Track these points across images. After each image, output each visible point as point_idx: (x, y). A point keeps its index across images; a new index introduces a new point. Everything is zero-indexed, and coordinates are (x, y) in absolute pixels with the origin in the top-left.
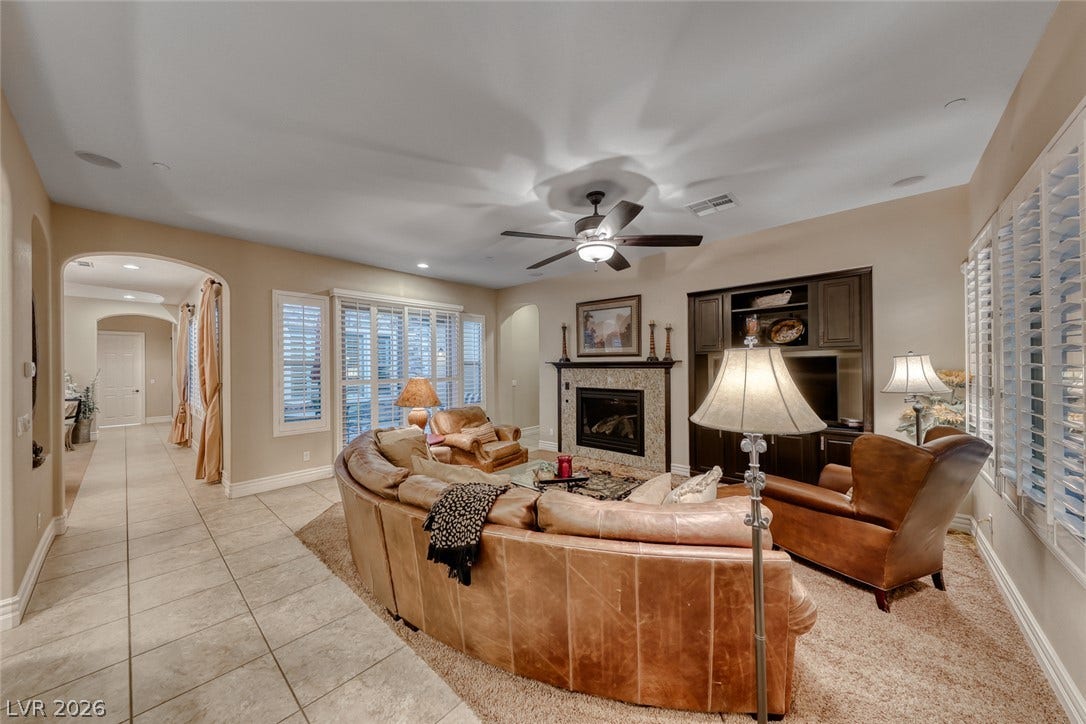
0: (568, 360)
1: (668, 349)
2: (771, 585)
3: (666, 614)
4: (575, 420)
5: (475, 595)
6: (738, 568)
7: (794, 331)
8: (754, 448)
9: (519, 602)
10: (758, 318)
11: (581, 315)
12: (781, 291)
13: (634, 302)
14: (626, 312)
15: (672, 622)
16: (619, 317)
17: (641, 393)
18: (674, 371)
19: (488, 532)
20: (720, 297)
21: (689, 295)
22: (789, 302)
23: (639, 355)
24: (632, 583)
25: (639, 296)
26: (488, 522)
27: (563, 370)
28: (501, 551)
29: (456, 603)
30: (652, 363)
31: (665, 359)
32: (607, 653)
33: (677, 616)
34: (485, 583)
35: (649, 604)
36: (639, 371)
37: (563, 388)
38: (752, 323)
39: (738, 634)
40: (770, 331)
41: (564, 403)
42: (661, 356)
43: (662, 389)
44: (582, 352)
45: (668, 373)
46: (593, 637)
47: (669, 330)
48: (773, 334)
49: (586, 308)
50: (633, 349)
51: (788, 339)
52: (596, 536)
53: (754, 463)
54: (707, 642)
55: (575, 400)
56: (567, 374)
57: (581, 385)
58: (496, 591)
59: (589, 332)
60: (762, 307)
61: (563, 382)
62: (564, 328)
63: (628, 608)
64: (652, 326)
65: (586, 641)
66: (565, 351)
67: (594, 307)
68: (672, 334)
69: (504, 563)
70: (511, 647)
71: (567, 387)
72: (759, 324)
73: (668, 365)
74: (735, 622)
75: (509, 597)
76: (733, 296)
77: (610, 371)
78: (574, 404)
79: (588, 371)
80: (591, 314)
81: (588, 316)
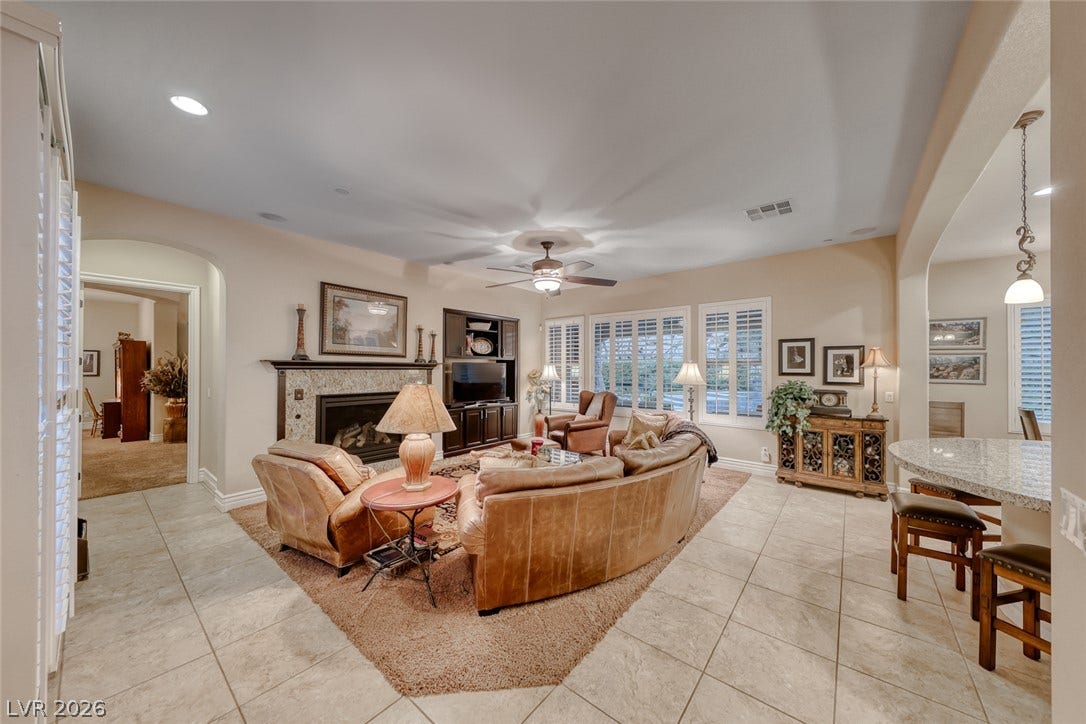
0: (303, 357)
1: (433, 353)
10: (473, 336)
11: (329, 300)
13: (401, 303)
20: (461, 317)
21: (444, 310)
23: (405, 356)
25: (406, 298)
27: (289, 372)
30: (420, 364)
31: (430, 361)
37: (290, 400)
38: (469, 339)
41: (292, 420)
44: (328, 347)
45: (429, 374)
47: (434, 336)
49: (338, 292)
50: (399, 349)
55: (314, 413)
56: (295, 379)
57: (326, 391)
59: (341, 323)
61: (288, 389)
62: (300, 312)
64: (421, 331)
66: (300, 344)
67: (350, 294)
71: (299, 395)
76: (467, 318)
77: (371, 373)
78: (313, 419)
79: (336, 373)
80: (347, 301)
81: (339, 304)
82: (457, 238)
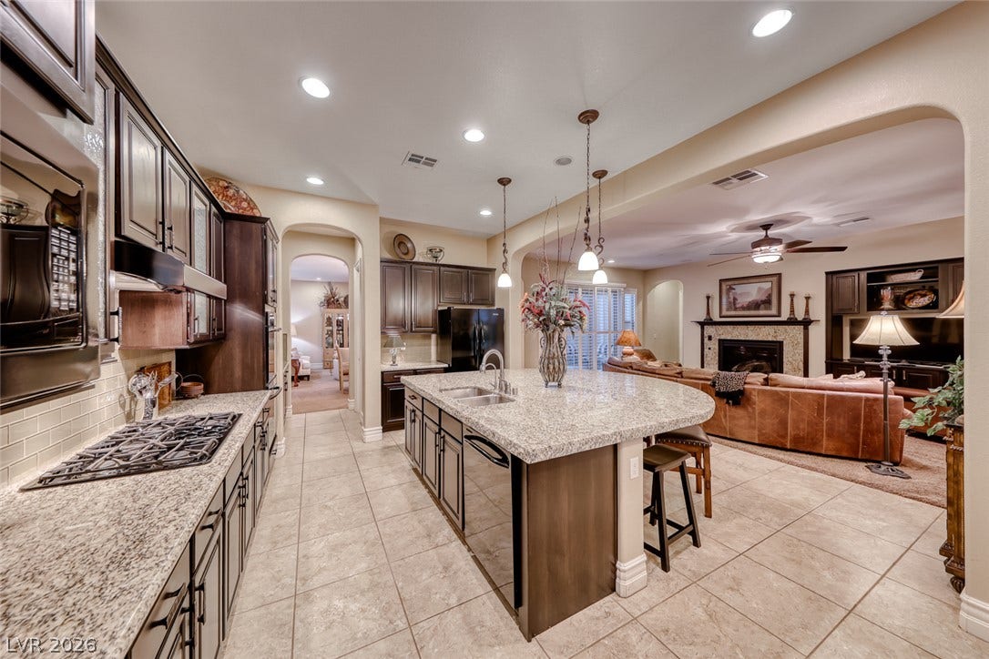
0: (711, 320)
1: (807, 312)
2: (892, 407)
3: (839, 416)
4: (717, 362)
5: (739, 412)
6: (876, 400)
7: (926, 298)
8: (885, 352)
9: (763, 413)
10: (892, 289)
11: (724, 287)
12: (914, 270)
13: (775, 279)
14: (767, 286)
15: (842, 421)
16: (760, 289)
17: (781, 343)
18: (811, 327)
19: (746, 386)
20: (856, 274)
21: (827, 273)
22: (921, 278)
23: (779, 316)
24: (823, 404)
25: (780, 275)
26: (745, 383)
27: (705, 327)
28: (755, 393)
29: (725, 416)
30: (792, 322)
31: (804, 319)
32: (808, 433)
33: (844, 418)
34: (744, 407)
35: (830, 413)
36: (780, 327)
37: (706, 340)
38: (887, 294)
39: (875, 426)
40: (904, 299)
41: (706, 350)
42: (800, 316)
43: (802, 341)
44: (724, 313)
45: (806, 329)
46: (801, 427)
47: (808, 298)
48: (906, 301)
49: (730, 283)
50: (774, 311)
51: (920, 305)
52: (803, 388)
53: (885, 358)
54: (859, 428)
55: (717, 348)
56: (709, 330)
57: (723, 337)
58: (750, 409)
59: (732, 300)
60: (895, 282)
61: (706, 335)
62: (708, 298)
63: (820, 414)
64: (792, 296)
65: (798, 428)
66: (708, 313)
67: (736, 282)
68: (810, 301)
69: (755, 398)
70: (756, 432)
71: (710, 338)
72: (893, 293)
73: (806, 323)
74: (874, 422)
75: (757, 412)
76: (868, 274)
77: (751, 328)
78: (717, 351)
79: (729, 328)
80: (734, 287)
81: (731, 288)
82: (838, 216)
